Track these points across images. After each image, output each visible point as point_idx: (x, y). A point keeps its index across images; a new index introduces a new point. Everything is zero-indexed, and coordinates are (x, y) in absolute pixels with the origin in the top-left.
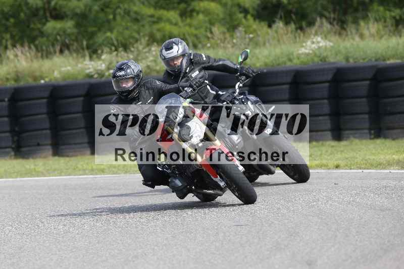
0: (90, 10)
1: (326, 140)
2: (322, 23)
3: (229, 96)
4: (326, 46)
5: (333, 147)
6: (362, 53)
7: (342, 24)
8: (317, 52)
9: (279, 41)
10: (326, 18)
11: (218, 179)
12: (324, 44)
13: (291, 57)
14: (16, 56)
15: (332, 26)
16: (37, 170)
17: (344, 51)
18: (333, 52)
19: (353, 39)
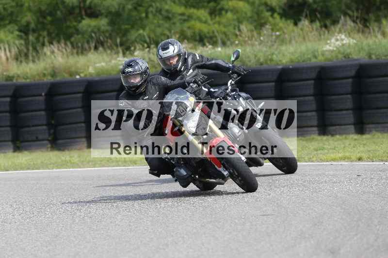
0: (124, 8)
1: (348, 134)
2: (346, 21)
3: (222, 92)
4: (349, 44)
5: (355, 140)
6: (384, 51)
7: (365, 22)
8: (342, 50)
9: (304, 38)
10: (350, 16)
11: (221, 169)
12: (348, 41)
13: (316, 54)
14: (53, 52)
15: (355, 25)
16: (72, 161)
17: (366, 48)
18: (357, 49)
19: (376, 37)
